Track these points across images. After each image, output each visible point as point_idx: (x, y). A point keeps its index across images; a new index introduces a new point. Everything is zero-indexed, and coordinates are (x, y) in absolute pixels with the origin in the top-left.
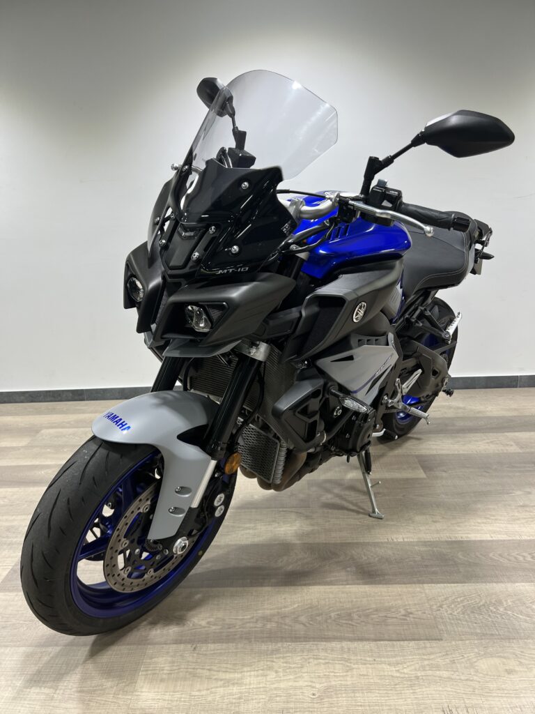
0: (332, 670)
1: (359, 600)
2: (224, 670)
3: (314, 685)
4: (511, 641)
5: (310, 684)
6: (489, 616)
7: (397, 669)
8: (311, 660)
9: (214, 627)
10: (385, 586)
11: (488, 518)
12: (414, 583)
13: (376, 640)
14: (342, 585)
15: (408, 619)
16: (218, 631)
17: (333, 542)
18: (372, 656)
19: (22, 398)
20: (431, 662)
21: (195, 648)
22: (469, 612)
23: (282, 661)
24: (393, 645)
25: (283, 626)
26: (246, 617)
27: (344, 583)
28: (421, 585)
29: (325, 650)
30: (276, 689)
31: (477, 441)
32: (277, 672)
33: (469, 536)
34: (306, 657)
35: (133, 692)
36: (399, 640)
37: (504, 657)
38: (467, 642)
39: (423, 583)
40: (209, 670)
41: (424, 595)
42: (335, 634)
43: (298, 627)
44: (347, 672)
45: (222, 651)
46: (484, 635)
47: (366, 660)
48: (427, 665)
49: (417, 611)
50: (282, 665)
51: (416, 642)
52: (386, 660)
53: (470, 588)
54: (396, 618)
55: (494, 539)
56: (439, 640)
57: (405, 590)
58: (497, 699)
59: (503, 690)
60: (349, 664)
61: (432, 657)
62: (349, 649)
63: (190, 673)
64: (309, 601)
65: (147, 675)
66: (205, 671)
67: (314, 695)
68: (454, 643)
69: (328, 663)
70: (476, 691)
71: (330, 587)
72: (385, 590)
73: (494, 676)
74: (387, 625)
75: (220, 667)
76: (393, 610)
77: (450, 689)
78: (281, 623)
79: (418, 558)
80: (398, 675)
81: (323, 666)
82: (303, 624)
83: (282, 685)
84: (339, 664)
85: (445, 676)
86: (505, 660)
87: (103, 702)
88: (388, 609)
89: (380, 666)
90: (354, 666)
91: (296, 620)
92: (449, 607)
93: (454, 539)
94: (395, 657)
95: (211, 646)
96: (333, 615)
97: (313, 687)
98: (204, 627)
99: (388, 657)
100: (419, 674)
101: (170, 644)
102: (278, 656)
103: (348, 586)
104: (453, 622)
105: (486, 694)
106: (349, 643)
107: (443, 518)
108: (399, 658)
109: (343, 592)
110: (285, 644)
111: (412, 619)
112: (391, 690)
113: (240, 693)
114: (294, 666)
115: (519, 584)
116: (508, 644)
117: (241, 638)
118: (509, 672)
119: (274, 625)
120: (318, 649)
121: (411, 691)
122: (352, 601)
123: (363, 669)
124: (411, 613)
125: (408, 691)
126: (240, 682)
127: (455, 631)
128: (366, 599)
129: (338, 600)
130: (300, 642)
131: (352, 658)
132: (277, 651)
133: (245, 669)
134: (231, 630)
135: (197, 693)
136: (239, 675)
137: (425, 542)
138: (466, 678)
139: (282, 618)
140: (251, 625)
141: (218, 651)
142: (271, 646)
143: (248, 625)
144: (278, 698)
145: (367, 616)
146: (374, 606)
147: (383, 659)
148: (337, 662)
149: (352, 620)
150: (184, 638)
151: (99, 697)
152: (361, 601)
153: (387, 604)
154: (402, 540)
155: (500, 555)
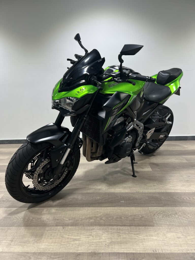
0: (113, 236)
1: (125, 212)
2: (74, 235)
3: (106, 241)
4: (180, 227)
5: (105, 241)
6: (172, 218)
7: (137, 236)
8: (106, 233)
9: (71, 221)
10: (134, 207)
11: (174, 185)
12: (145, 207)
13: (130, 226)
14: (119, 207)
15: (142, 219)
16: (72, 222)
17: (116, 192)
18: (128, 231)
19: (7, 142)
20: (150, 234)
21: (64, 228)
22: (165, 217)
23: (95, 233)
24: (136, 228)
25: (97, 221)
26: (83, 218)
27: (119, 206)
28: (148, 207)
29: (111, 229)
30: (92, 242)
31: (171, 158)
32: (93, 236)
33: (166, 191)
34: (104, 231)
35: (40, 243)
36: (138, 226)
37: (177, 233)
38: (164, 227)
39: (149, 207)
40: (68, 235)
41: (149, 211)
42: (115, 224)
43: (102, 221)
44: (119, 237)
45: (74, 229)
46: (170, 225)
47: (126, 233)
48: (149, 235)
49: (146, 216)
50: (95, 234)
51: (145, 227)
52: (133, 233)
53: (166, 209)
54: (138, 218)
55: (176, 192)
56: (153, 226)
57: (142, 209)
58: (173, 247)
59: (176, 244)
60: (119, 234)
61: (150, 232)
62: (120, 229)
63: (61, 236)
64: (106, 212)
65: (45, 237)
66: (67, 236)
67: (106, 244)
68: (158, 227)
69: (112, 234)
70: (166, 244)
71: (114, 208)
72: (135, 209)
73: (173, 239)
74: (134, 221)
75: (72, 234)
76: (137, 216)
77: (156, 243)
78: (96, 220)
79: (147, 198)
80: (137, 238)
81: (110, 235)
82: (104, 220)
83: (95, 241)
84: (116, 234)
85: (155, 239)
86: (177, 234)
87: (29, 246)
88: (135, 216)
89: (131, 235)
90: (121, 235)
91: (101, 219)
92: (157, 215)
93: (161, 192)
94: (136, 232)
95: (70, 227)
96: (115, 217)
97: (106, 242)
98: (68, 221)
99: (134, 232)
100: (145, 238)
101: (55, 226)
102: (94, 231)
103: (121, 207)
104: (159, 220)
105: (169, 245)
106: (120, 227)
107: (158, 185)
108: (138, 232)
109: (119, 210)
110: (97, 227)
111: (144, 219)
112: (135, 243)
113: (79, 243)
114: (99, 234)
115: (184, 207)
116: (178, 228)
117: (81, 225)
118: (179, 238)
119: (93, 220)
120: (108, 229)
121: (142, 244)
122: (122, 213)
123: (125, 236)
124: (144, 217)
125: (140, 244)
126: (79, 239)
127: (159, 223)
128: (127, 212)
129: (117, 212)
130: (102, 226)
131: (121, 232)
132: (94, 229)
133: (81, 235)
134: (77, 222)
135: (63, 243)
136: (79, 237)
137: (150, 193)
138: (162, 239)
139: (96, 218)
140: (85, 220)
141: (72, 229)
142: (91, 228)
143: (83, 220)
144: (93, 245)
145: (127, 218)
146: (130, 214)
147: (132, 233)
148: (115, 233)
149: (122, 219)
150: (60, 224)
151: (27, 244)
152: (125, 213)
153: (135, 214)
154: (142, 192)
155: (178, 198)
